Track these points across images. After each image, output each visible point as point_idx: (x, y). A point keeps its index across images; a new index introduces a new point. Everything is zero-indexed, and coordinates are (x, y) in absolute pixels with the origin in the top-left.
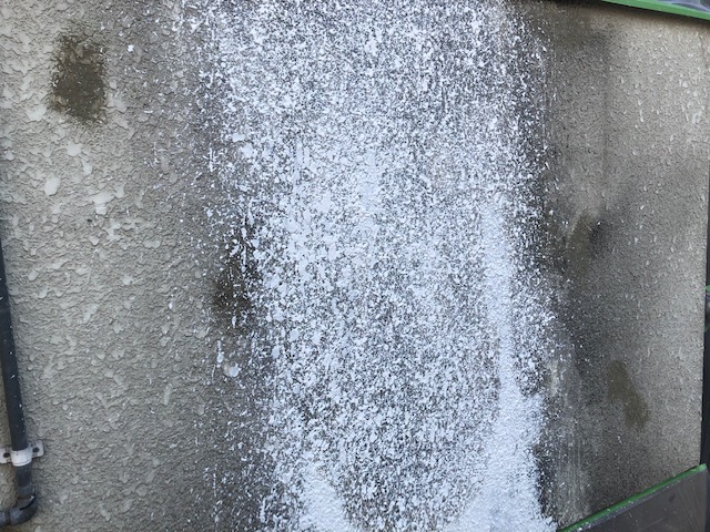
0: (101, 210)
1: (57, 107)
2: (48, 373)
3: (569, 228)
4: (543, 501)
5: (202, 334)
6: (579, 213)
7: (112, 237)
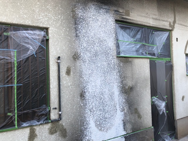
0: (69, 85)
1: (66, 74)
2: (63, 103)
3: (127, 87)
4: (124, 128)
5: (79, 100)
6: (128, 85)
7: (70, 88)
